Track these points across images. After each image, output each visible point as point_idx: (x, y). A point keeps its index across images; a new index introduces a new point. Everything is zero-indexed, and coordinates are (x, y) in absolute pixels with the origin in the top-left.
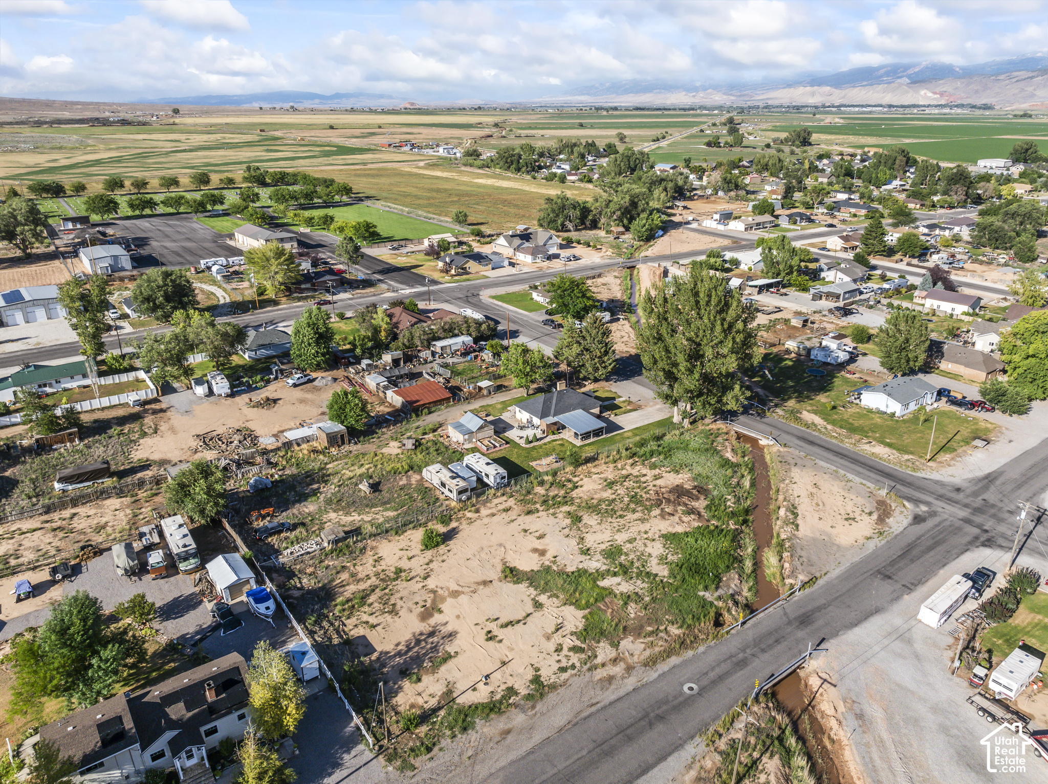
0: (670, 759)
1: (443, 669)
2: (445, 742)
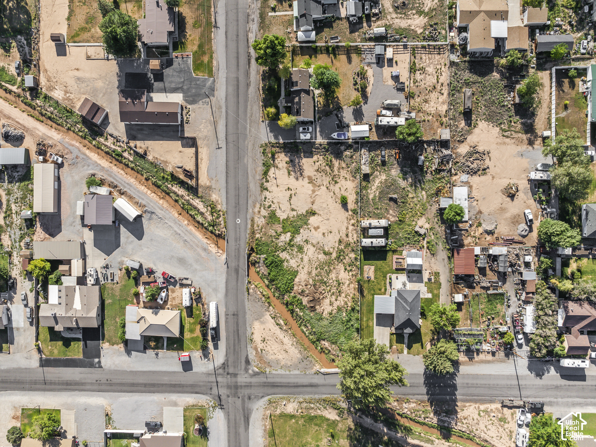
0: (225, 200)
1: (286, 171)
2: (263, 158)
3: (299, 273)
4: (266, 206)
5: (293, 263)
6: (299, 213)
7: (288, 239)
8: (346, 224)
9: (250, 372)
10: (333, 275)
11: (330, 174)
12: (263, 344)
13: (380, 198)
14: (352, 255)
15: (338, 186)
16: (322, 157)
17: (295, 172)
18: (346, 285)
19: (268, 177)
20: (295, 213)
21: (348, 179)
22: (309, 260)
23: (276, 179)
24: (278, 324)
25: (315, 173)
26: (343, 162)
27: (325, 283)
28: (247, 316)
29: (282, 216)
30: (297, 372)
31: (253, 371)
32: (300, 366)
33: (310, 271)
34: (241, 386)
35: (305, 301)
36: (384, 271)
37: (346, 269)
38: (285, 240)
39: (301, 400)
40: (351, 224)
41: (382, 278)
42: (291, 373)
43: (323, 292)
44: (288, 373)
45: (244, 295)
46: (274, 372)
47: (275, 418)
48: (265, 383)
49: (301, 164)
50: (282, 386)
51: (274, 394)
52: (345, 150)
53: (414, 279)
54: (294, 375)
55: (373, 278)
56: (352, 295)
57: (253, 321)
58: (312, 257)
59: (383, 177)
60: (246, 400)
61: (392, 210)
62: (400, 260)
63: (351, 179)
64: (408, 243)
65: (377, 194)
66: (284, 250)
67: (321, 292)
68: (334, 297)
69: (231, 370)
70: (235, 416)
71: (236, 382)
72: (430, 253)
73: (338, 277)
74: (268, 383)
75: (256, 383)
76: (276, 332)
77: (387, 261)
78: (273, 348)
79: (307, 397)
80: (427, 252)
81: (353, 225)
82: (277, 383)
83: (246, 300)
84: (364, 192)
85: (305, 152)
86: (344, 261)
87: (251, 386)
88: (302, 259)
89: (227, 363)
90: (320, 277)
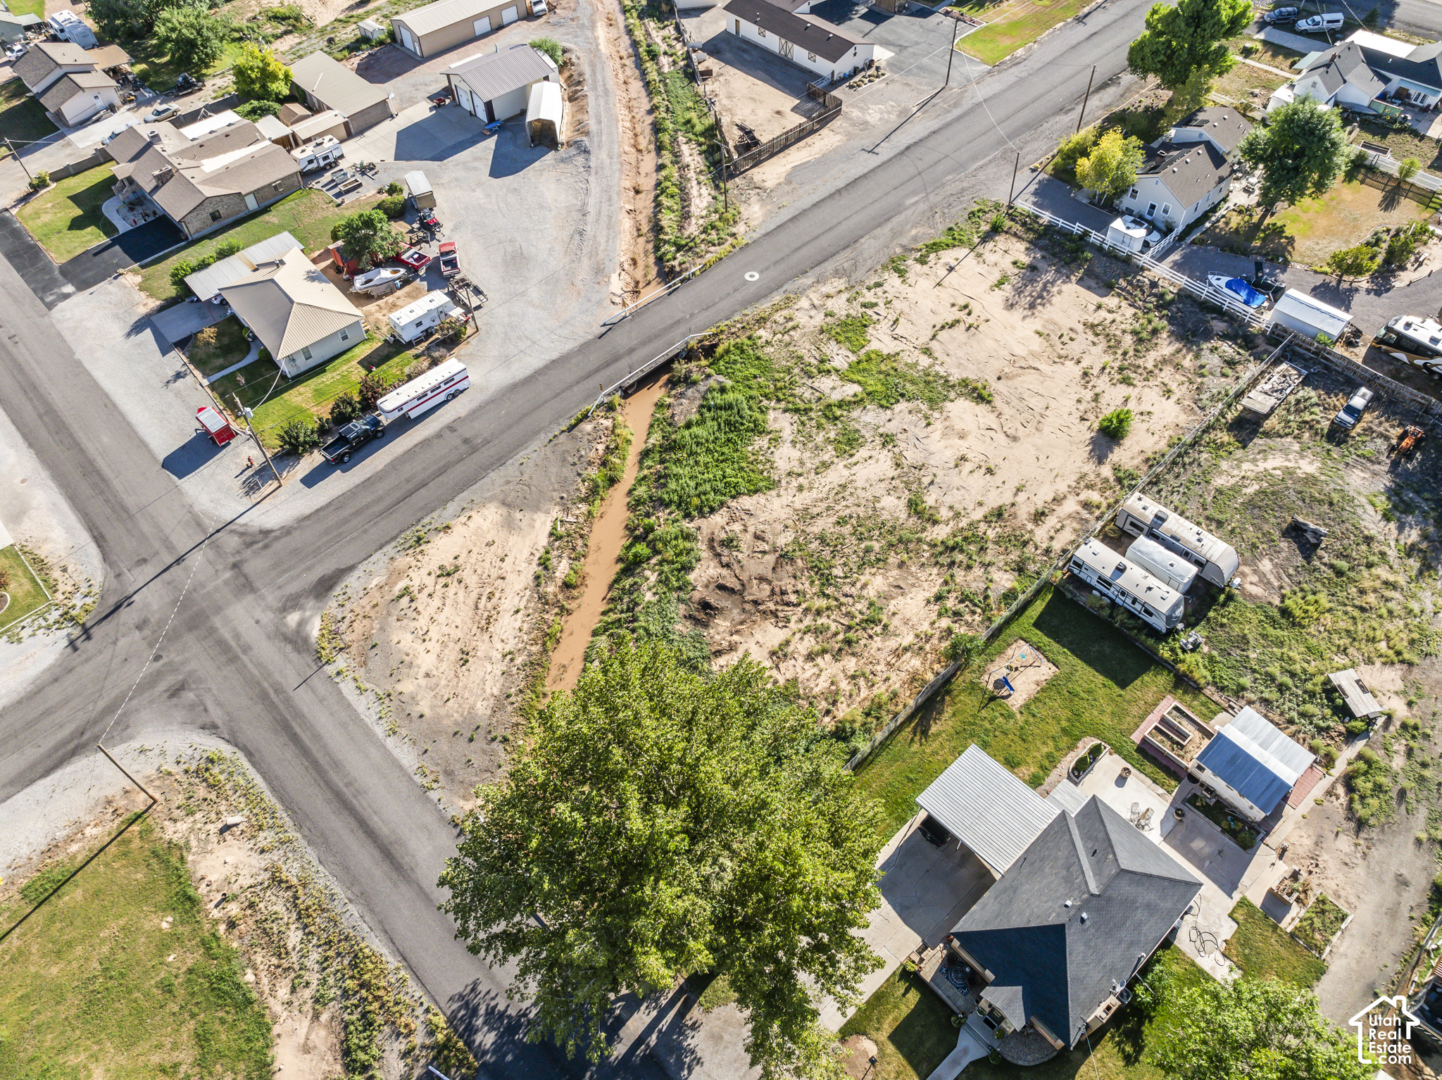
0: (773, 227)
1: (997, 275)
2: (961, 220)
3: (773, 493)
4: (861, 300)
5: (785, 457)
6: (937, 368)
7: (835, 397)
8: (1062, 487)
9: (293, 619)
10: (876, 583)
11: (1125, 354)
12: (430, 581)
13: (1251, 504)
14: (1004, 580)
15: (1123, 390)
16: (1133, 311)
17: (1019, 292)
18: (893, 643)
19: (932, 256)
20: (925, 361)
21: (1174, 398)
22: (844, 487)
23: (951, 269)
24: (544, 564)
25: (1080, 328)
26: (1190, 356)
27: (827, 580)
28: (493, 475)
29: (880, 340)
30: (408, 757)
31: (302, 623)
32: (444, 745)
33: (815, 511)
34: (212, 631)
35: (705, 572)
36: (1086, 717)
37: (939, 598)
38: (827, 391)
39: (291, 872)
40: (1083, 497)
41: (1054, 729)
42: (390, 743)
43: (793, 598)
44: (380, 730)
45: (556, 420)
46: (347, 688)
47: (136, 843)
48: (279, 690)
49: (1055, 289)
50: (305, 752)
51: (249, 755)
52: (1224, 337)
53: (1198, 844)
54: (387, 755)
55: (1017, 700)
56: (881, 690)
57: (491, 499)
58: (859, 484)
59: (1309, 467)
60: (162, 686)
61: (1276, 566)
62: (1186, 727)
63: (1186, 403)
64: (1266, 702)
65: (1250, 490)
66: (797, 411)
67: (783, 593)
68: (810, 643)
69: (256, 565)
70: (66, 701)
71: (218, 609)
72: (1350, 808)
73: (888, 597)
74: (288, 701)
75: (259, 665)
76: (510, 577)
77: (1128, 693)
78: (441, 618)
79: (324, 880)
80: (1330, 793)
81: (1086, 505)
82: (310, 727)
83: (544, 438)
84: (1205, 455)
85: (1089, 273)
86: (959, 574)
87: (234, 659)
88: (826, 465)
89: (277, 538)
90: (827, 553)
